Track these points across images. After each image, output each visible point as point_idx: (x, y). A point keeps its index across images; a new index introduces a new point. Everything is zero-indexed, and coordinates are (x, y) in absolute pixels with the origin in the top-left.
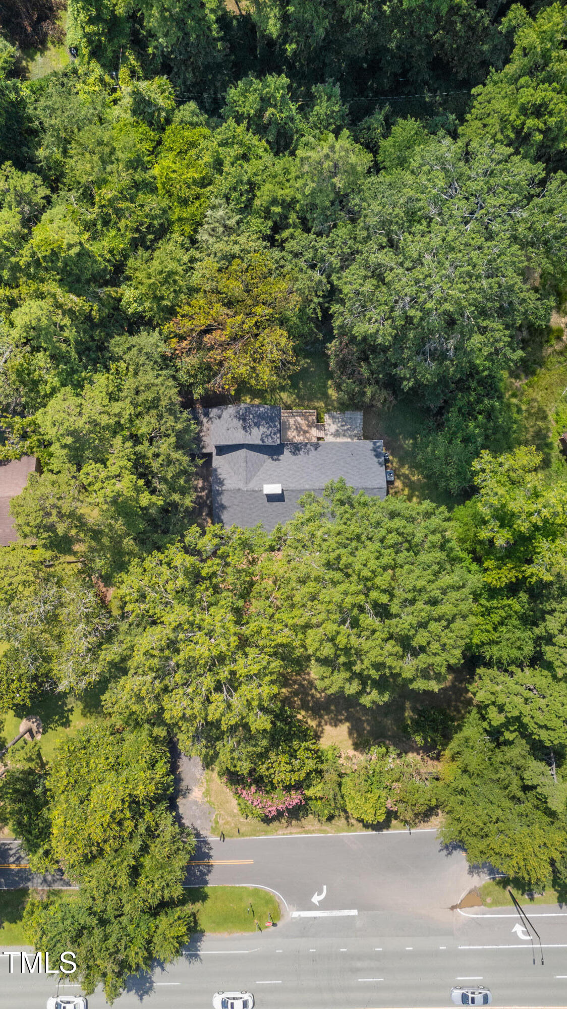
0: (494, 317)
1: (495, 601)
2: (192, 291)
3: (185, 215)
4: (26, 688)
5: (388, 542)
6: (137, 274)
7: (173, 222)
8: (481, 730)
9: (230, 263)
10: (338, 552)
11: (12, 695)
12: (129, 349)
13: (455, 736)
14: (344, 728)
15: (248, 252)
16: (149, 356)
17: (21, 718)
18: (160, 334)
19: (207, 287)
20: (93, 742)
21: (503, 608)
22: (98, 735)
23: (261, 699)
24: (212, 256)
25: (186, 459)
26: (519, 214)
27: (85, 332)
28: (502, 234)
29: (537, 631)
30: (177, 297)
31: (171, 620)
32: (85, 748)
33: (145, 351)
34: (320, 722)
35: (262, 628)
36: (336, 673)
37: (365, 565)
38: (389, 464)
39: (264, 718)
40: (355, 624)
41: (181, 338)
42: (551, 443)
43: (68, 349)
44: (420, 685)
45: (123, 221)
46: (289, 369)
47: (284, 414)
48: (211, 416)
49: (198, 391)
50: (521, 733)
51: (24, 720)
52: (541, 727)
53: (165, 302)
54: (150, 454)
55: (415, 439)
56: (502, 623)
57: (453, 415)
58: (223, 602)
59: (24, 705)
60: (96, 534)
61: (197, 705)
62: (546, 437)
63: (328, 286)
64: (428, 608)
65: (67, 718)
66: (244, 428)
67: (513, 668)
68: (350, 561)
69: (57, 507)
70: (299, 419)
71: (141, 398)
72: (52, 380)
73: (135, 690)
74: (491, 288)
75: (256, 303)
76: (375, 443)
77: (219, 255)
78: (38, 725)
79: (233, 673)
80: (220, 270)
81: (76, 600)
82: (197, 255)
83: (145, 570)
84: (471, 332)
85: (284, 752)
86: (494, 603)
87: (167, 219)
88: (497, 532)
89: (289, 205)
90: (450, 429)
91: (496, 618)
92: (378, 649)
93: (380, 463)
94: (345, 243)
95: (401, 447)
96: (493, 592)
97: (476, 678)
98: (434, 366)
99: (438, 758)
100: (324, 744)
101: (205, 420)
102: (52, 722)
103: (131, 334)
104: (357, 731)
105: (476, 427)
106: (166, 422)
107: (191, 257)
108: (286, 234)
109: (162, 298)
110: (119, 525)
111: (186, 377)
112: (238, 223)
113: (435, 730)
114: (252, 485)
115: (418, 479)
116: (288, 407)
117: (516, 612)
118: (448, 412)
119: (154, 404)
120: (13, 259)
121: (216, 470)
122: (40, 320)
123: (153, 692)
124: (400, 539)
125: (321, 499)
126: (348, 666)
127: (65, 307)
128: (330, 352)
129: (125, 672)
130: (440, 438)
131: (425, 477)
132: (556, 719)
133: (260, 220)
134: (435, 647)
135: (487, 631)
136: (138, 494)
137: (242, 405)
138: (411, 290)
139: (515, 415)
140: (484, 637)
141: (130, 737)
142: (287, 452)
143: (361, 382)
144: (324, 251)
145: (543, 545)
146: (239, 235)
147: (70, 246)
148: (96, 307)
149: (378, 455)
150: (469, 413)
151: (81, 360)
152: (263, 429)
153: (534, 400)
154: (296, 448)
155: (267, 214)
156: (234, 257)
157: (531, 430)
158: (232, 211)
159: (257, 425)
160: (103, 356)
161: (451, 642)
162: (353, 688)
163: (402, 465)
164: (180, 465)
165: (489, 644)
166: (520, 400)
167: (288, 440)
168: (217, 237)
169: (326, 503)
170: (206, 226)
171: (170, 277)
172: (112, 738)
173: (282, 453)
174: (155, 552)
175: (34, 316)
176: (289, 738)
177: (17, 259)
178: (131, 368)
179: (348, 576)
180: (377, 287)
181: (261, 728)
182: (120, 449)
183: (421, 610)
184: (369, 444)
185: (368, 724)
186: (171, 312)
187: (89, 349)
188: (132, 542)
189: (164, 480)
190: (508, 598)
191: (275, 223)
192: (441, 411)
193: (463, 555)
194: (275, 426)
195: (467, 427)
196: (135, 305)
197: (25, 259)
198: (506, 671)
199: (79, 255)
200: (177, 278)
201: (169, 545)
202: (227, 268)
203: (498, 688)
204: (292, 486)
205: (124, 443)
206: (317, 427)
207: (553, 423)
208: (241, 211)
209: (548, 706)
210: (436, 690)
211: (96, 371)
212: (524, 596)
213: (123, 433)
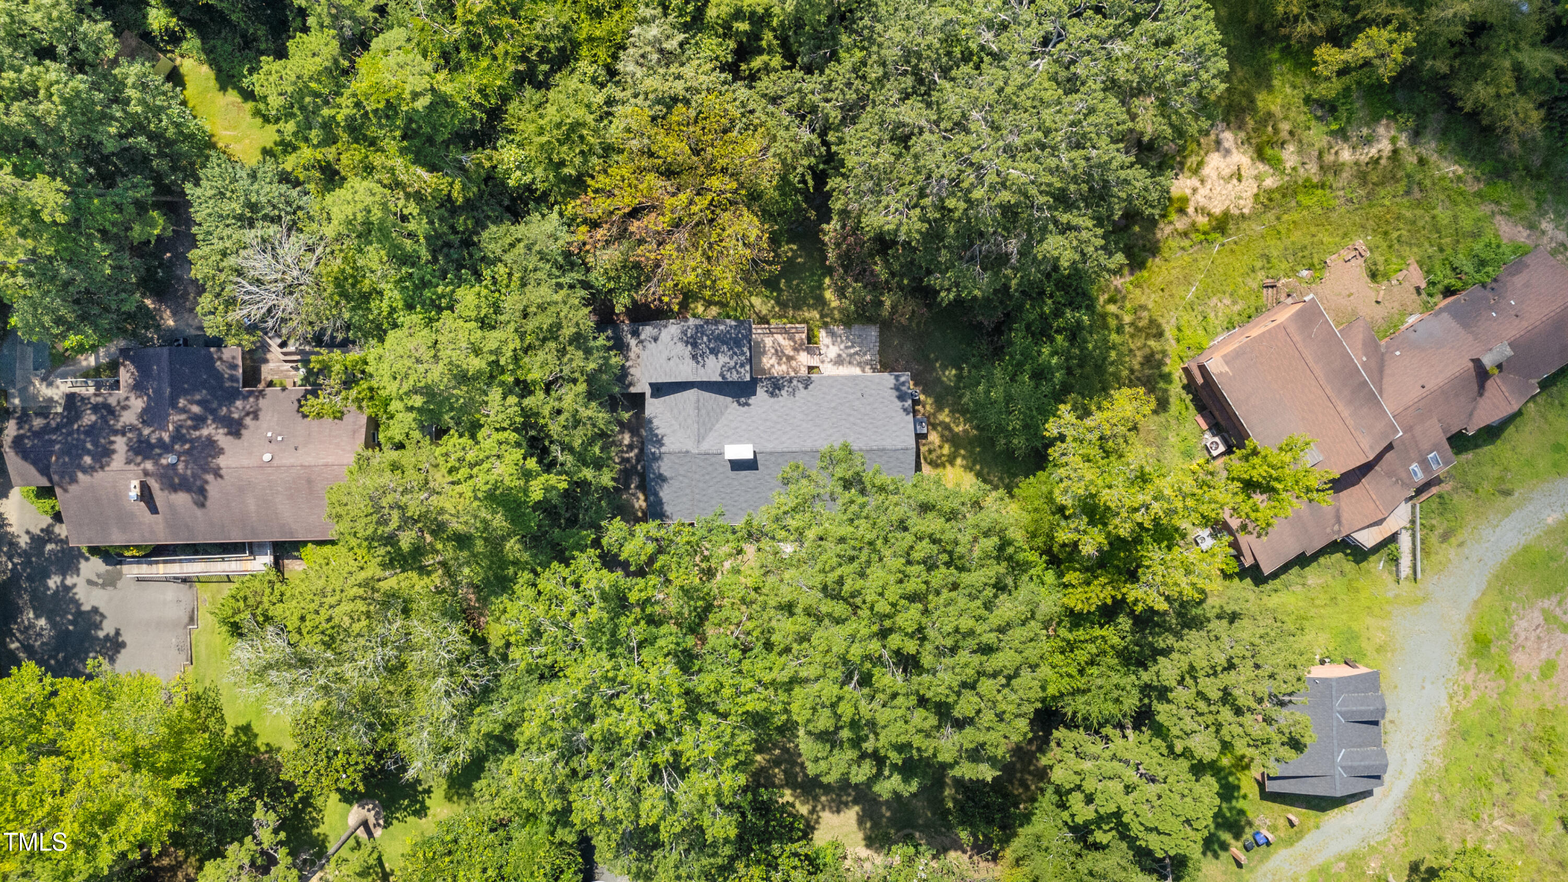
0: (1079, 208)
1: (1081, 632)
2: (608, 150)
3: (598, 33)
4: (357, 763)
5: (917, 555)
6: (522, 126)
7: (580, 44)
8: (1061, 825)
9: (669, 108)
10: (839, 572)
11: (336, 775)
12: (512, 245)
13: (1020, 830)
14: (851, 814)
15: (699, 92)
16: (543, 256)
17: (351, 804)
18: (561, 214)
19: (635, 144)
20: (463, 842)
21: (1093, 640)
22: (470, 832)
23: (719, 794)
24: (641, 97)
25: (602, 417)
26: (1119, 48)
27: (441, 220)
28: (1090, 83)
29: (1146, 677)
30: (586, 161)
31: (581, 676)
32: (450, 853)
33: (537, 248)
34: (814, 808)
35: (722, 686)
36: (835, 752)
37: (881, 595)
38: (919, 408)
39: (726, 819)
40: (866, 680)
41: (595, 225)
42: (1170, 374)
43: (416, 247)
44: (967, 771)
45: (501, 45)
46: (763, 270)
47: (758, 331)
48: (642, 337)
49: (622, 300)
50: (1119, 832)
51: (356, 806)
52: (1149, 830)
53: (566, 171)
54: (546, 411)
55: (960, 369)
56: (1092, 663)
57: (1018, 337)
58: (661, 643)
59: (355, 790)
60: (462, 541)
61: (623, 803)
62: (1161, 364)
63: (823, 149)
64: (976, 659)
65: (423, 803)
66: (694, 357)
67: (1108, 730)
68: (857, 587)
69: (400, 507)
70: (779, 337)
71: (531, 325)
72: (392, 295)
73: (527, 780)
74: (1075, 167)
75: (711, 171)
76: (897, 378)
77: (651, 96)
78: (377, 814)
79: (676, 754)
80: (654, 119)
81: (433, 640)
82: (619, 94)
83: (539, 593)
84: (1044, 230)
85: (758, 862)
86: (1080, 634)
87: (570, 40)
88: (1085, 532)
89: (760, 20)
90: (1012, 357)
91: (1082, 656)
92: (900, 723)
93: (905, 410)
94: (849, 85)
95: (939, 380)
96: (1076, 619)
97: (1053, 744)
98: (987, 277)
99: (995, 858)
100: (821, 838)
101: (633, 342)
102: (398, 810)
103: (516, 222)
104: (871, 819)
105: (1052, 354)
106: (571, 360)
107: (609, 97)
108: (757, 62)
109: (562, 163)
110: (499, 521)
111: (602, 280)
112: (681, 45)
113: (990, 822)
114: (707, 445)
115: (965, 431)
116: (764, 320)
117: (1112, 647)
118: (1011, 330)
119: (553, 333)
120: (326, 112)
121: (650, 421)
122: (369, 212)
123: (553, 782)
124: (935, 548)
125: (814, 473)
126: (856, 743)
127: (410, 190)
128: (826, 239)
129: (512, 747)
130: (998, 372)
131: (977, 427)
132: (1173, 819)
133: (716, 41)
134: (988, 717)
135: (1070, 676)
136: (527, 481)
137: (692, 322)
138: (949, 169)
139: (1114, 337)
140: (1065, 685)
141: (520, 836)
142: (761, 392)
143: (875, 286)
144: (816, 98)
145: (1153, 554)
146: (682, 65)
147: (415, 96)
148: (457, 186)
149: (902, 397)
150: (1042, 332)
151: (435, 260)
152: (723, 359)
153: (1143, 307)
154: (776, 386)
155: (727, 31)
156: (675, 100)
157: (1138, 353)
158: (673, 27)
159: (715, 352)
160: (471, 256)
161: (1011, 708)
162: (861, 773)
163: (940, 409)
164: (594, 426)
165: (1073, 694)
166: (1122, 308)
167: (763, 371)
168: (650, 68)
169: (822, 478)
170: (631, 51)
171: (574, 131)
172: (492, 836)
173: (754, 394)
174: (555, 564)
175: (360, 206)
176: (765, 838)
177: (332, 112)
178: (517, 275)
179: (856, 608)
180: (898, 156)
181: (721, 835)
182: (500, 409)
183: (966, 665)
184: (888, 379)
185: (888, 808)
186: (577, 184)
187: (448, 245)
188: (518, 546)
189: (567, 448)
190: (1102, 626)
191: (740, 44)
192: (999, 329)
193: (1033, 557)
194: (743, 354)
195: (1039, 353)
196: (518, 173)
197: (346, 111)
198: (1097, 732)
199: (431, 107)
200: (585, 132)
201: (576, 553)
202: (664, 118)
203: (1087, 765)
204: (769, 447)
205: (504, 398)
206: (810, 351)
207: (1173, 342)
208: (686, 27)
209: (1160, 797)
210: (989, 779)
211: (460, 281)
212: (1125, 623)
213: (502, 378)
